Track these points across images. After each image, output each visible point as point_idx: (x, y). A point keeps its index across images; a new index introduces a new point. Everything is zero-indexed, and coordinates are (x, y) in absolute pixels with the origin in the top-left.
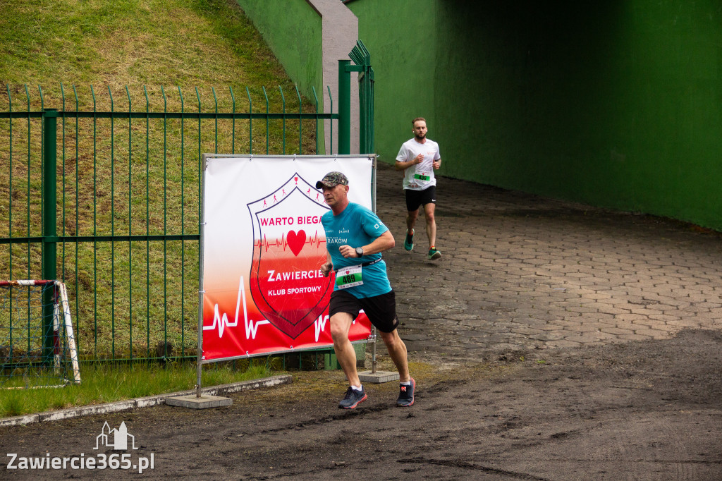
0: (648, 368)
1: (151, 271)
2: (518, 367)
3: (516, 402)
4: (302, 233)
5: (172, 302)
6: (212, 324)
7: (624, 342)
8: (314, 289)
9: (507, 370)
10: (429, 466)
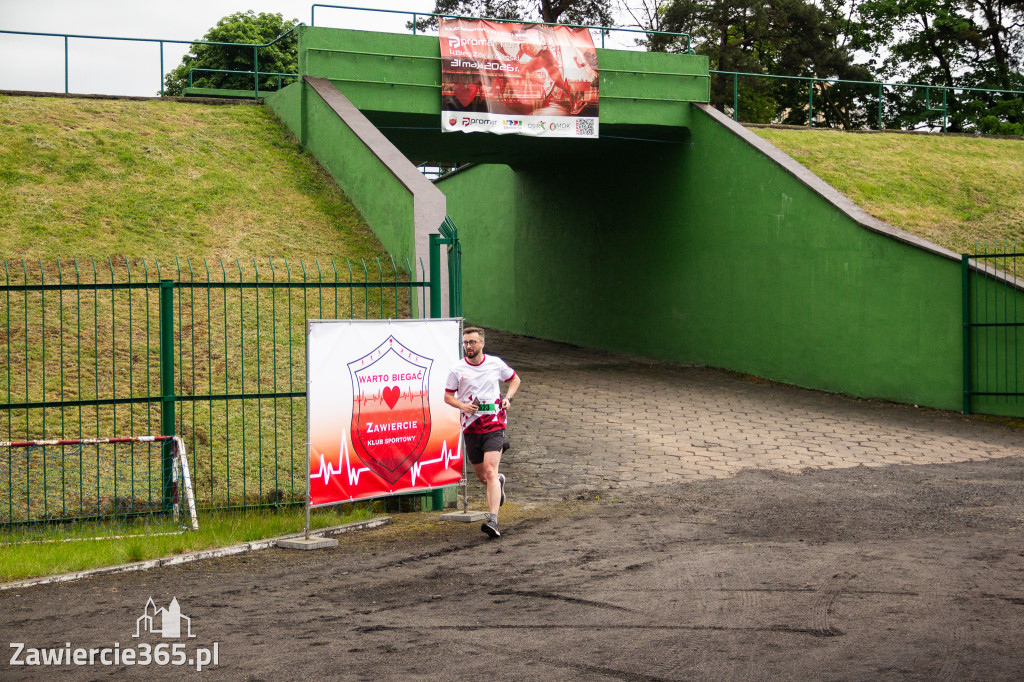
0: (713, 505)
1: (263, 425)
2: (594, 505)
3: (594, 537)
4: (396, 389)
5: (282, 454)
6: (318, 473)
7: (689, 481)
8: (409, 439)
9: (585, 508)
10: (517, 597)
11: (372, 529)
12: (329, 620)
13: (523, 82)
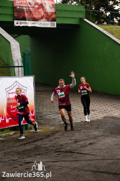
10: (63, 153)
11: (11, 135)
12: (14, 161)
13: (36, 13)
